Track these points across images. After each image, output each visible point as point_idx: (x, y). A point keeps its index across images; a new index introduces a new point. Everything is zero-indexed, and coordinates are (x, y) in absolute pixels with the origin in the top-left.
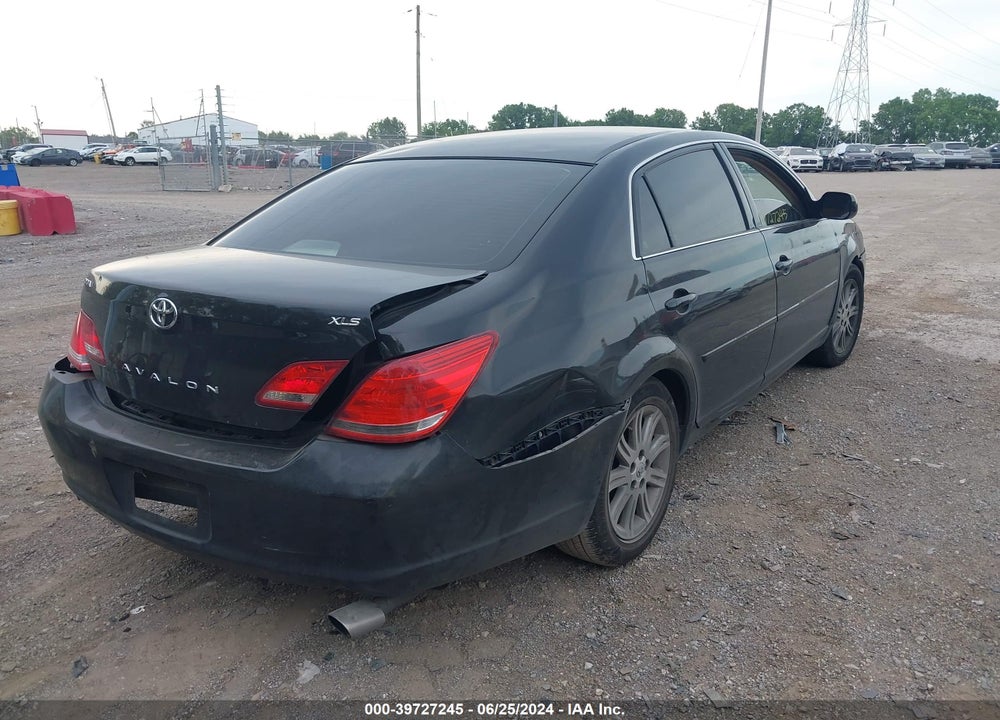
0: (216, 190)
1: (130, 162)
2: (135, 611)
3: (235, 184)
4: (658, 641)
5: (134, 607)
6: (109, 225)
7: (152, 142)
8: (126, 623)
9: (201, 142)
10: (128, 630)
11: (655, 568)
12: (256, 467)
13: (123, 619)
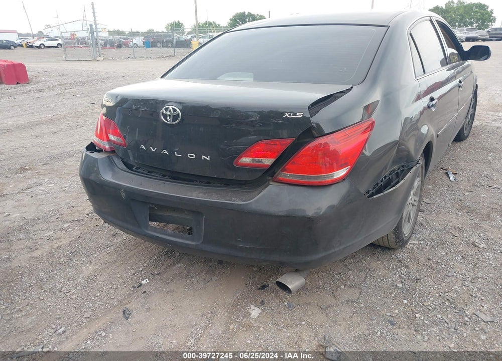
0: (95, 60)
1: (42, 46)
2: (144, 282)
3: (105, 56)
4: (436, 287)
5: (142, 280)
6: (45, 78)
7: (52, 36)
8: (142, 289)
9: (85, 34)
10: (145, 292)
11: (418, 248)
12: (234, 201)
13: (139, 287)
